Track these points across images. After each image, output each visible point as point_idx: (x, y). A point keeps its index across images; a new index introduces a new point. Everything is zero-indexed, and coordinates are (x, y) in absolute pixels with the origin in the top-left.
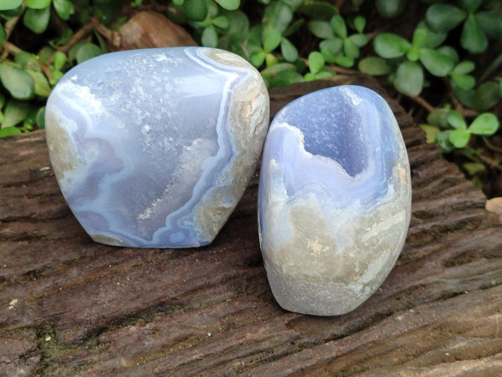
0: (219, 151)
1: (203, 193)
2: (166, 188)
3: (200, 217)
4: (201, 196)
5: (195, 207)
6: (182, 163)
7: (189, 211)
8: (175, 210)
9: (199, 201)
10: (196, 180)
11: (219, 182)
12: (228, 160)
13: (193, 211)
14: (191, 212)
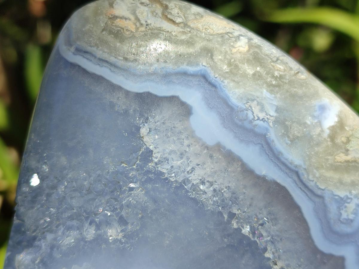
0: (184, 98)
1: (278, 159)
2: (239, 230)
3: (341, 182)
4: (284, 164)
5: (311, 184)
6: (186, 181)
7: (317, 200)
8: (307, 229)
9: (297, 173)
10: (240, 163)
11: (263, 120)
12: (213, 89)
13: (319, 192)
14: (321, 197)
